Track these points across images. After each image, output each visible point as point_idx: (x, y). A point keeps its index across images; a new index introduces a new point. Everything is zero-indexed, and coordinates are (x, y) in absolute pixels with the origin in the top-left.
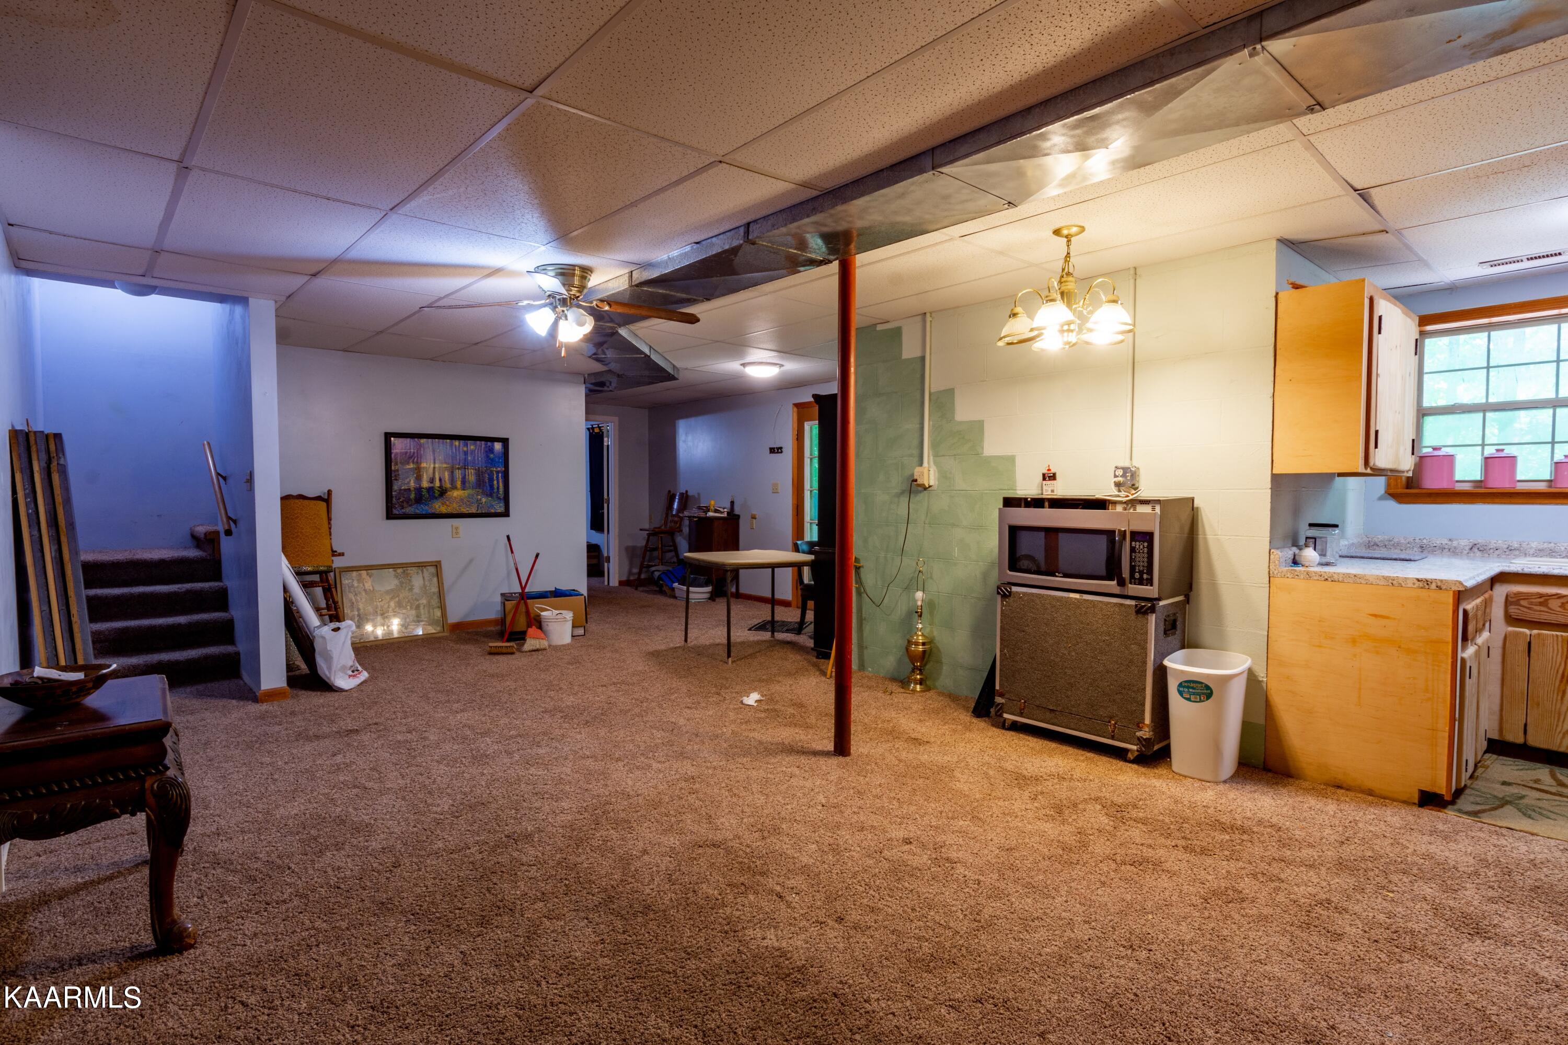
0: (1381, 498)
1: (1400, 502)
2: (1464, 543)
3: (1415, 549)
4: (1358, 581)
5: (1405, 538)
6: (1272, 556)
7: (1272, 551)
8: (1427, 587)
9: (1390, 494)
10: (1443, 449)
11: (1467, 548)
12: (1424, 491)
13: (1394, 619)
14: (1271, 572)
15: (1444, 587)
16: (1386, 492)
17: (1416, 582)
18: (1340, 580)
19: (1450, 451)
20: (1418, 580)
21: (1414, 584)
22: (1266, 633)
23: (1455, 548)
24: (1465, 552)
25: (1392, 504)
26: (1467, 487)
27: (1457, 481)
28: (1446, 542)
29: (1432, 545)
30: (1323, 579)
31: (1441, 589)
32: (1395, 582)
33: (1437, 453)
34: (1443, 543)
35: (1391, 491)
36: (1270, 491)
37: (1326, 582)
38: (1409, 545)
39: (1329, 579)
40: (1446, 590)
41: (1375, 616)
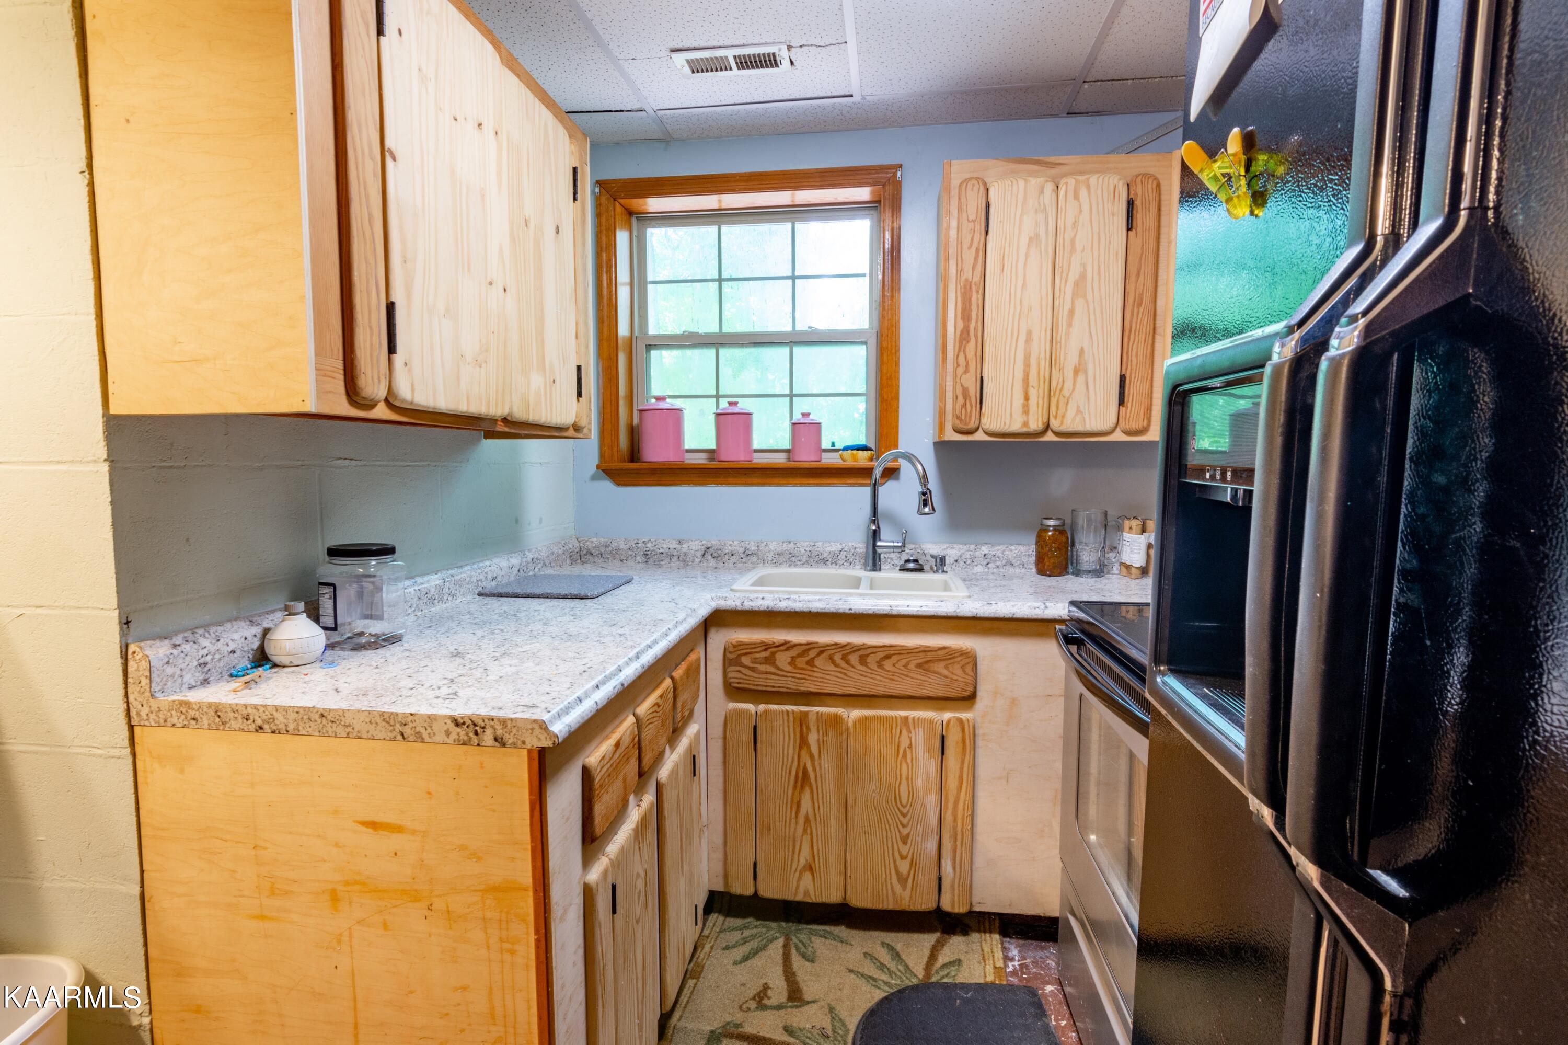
0: (594, 478)
1: (619, 484)
2: (695, 546)
3: (638, 558)
4: (330, 728)
5: (626, 541)
6: (132, 666)
7: (132, 648)
8: (475, 740)
9: (604, 471)
10: (668, 400)
11: (699, 554)
12: (644, 466)
13: (414, 832)
14: (133, 713)
15: (510, 739)
16: (598, 467)
17: (451, 726)
18: (291, 727)
19: (678, 403)
20: (457, 723)
21: (448, 734)
22: (136, 890)
23: (685, 554)
24: (697, 560)
25: (607, 485)
26: (700, 459)
27: (688, 451)
28: (674, 545)
29: (658, 551)
30: (253, 727)
31: (504, 745)
32: (407, 731)
33: (662, 405)
34: (671, 547)
35: (605, 466)
36: (105, 468)
37: (261, 736)
38: (630, 552)
39: (266, 727)
40: (514, 745)
41: (374, 825)
